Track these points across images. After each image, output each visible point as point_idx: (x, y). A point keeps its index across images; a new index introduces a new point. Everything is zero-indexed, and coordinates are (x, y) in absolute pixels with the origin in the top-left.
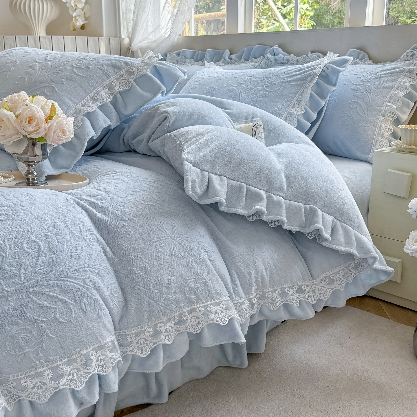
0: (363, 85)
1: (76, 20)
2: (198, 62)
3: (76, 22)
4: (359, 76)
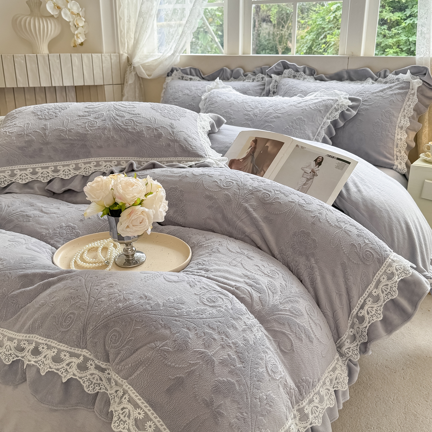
1: (78, 37)
3: (77, 39)
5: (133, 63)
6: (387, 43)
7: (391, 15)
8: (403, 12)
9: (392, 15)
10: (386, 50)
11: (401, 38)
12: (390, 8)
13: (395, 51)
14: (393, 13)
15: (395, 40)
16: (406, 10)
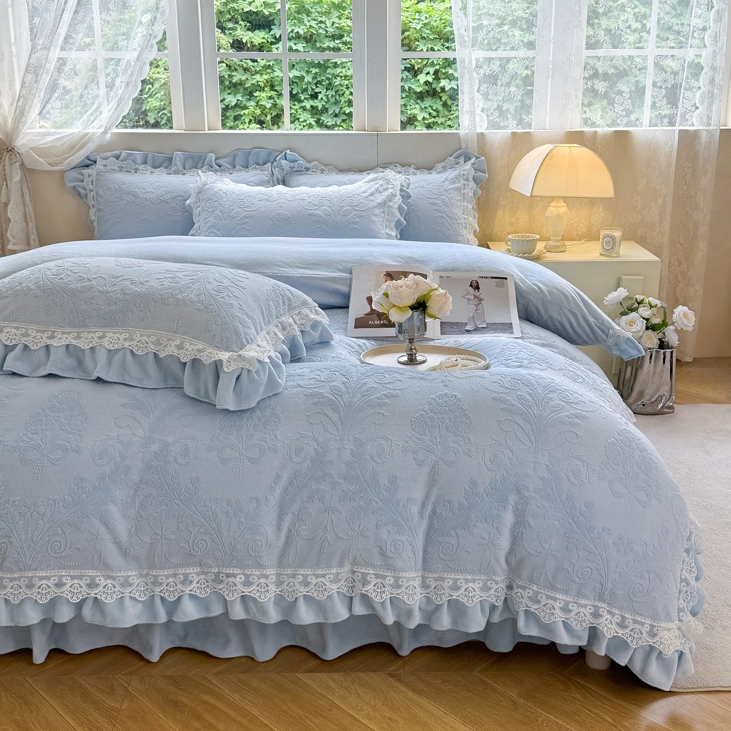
0: (438, 199)
2: (159, 169)
4: (429, 189)
5: (15, 148)
6: (254, 81)
7: (251, 36)
8: (267, 30)
9: (253, 35)
10: (255, 94)
11: (276, 74)
12: (246, 23)
13: (269, 95)
14: (253, 32)
15: (266, 77)
16: (272, 27)
